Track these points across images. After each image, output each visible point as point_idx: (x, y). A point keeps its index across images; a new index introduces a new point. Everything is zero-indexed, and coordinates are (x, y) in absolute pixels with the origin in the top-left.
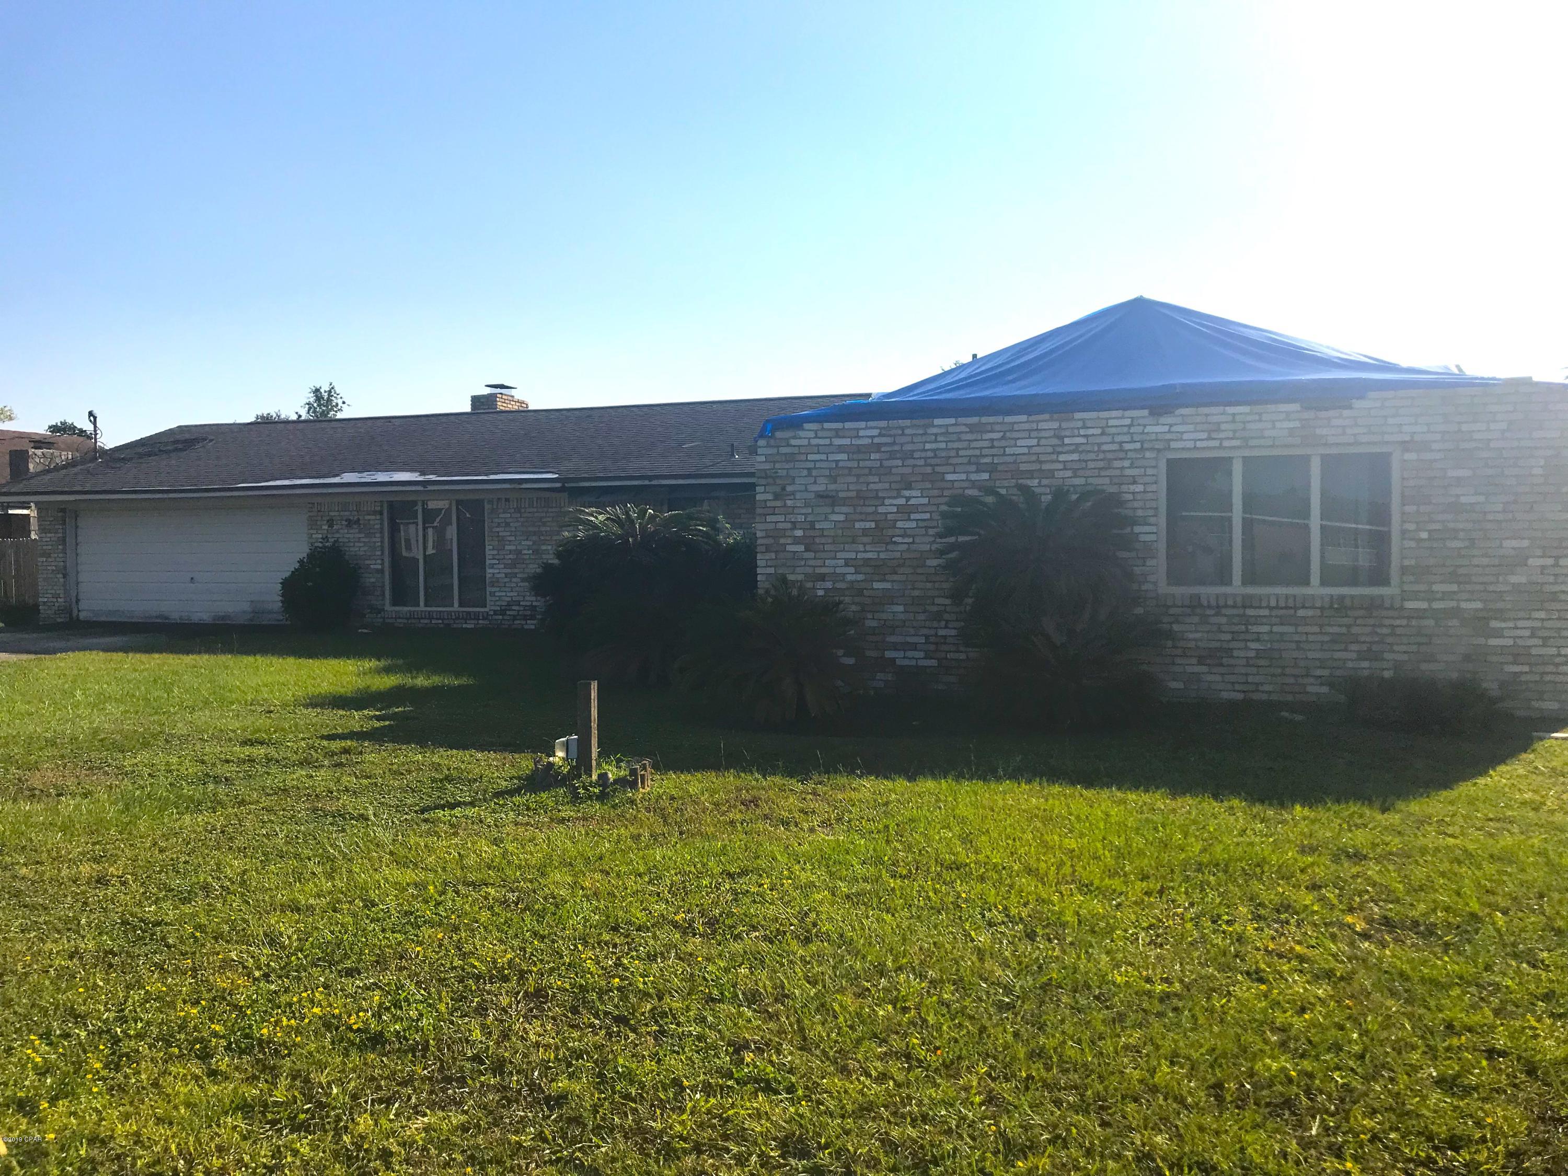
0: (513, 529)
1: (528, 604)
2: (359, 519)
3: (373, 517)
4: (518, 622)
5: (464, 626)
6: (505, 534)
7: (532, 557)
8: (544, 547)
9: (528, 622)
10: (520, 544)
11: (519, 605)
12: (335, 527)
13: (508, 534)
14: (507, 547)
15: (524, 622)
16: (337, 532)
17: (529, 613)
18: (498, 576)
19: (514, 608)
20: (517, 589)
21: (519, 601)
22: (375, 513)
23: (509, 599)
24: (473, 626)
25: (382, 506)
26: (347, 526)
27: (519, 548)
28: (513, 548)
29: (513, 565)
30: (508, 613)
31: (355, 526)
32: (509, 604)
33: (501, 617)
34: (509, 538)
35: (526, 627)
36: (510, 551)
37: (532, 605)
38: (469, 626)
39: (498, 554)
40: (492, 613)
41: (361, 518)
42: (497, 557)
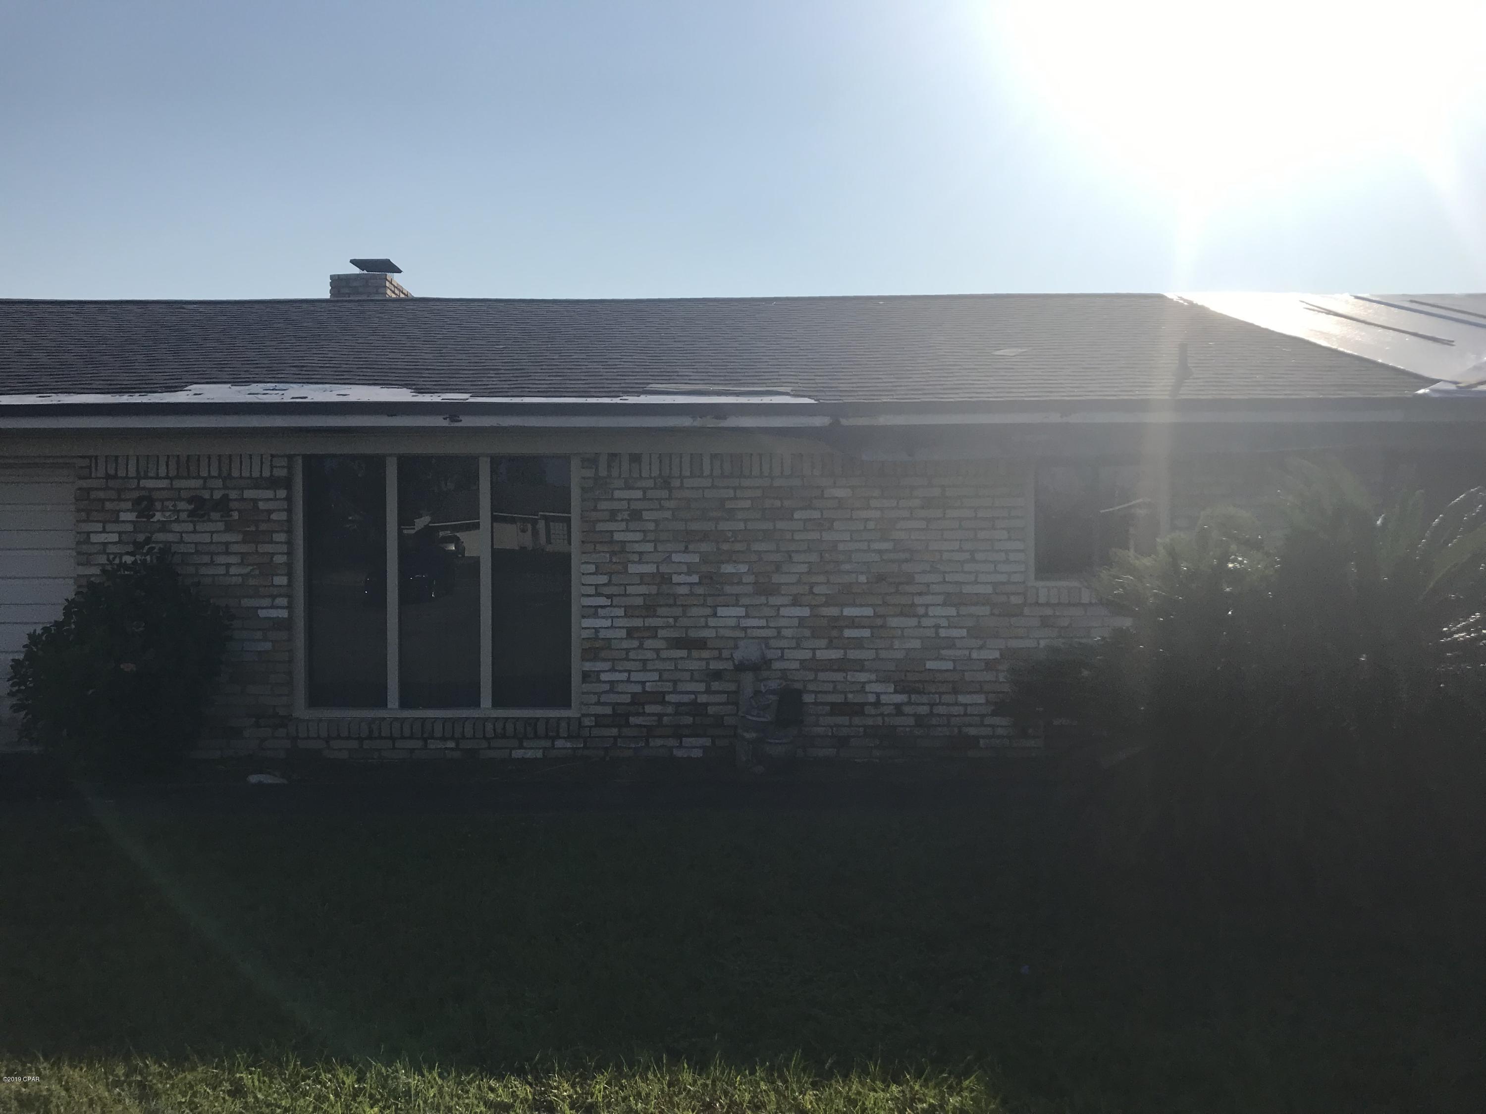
0: (651, 526)
1: (686, 698)
2: (225, 497)
3: (269, 494)
4: (659, 742)
5: (518, 754)
6: (630, 536)
7: (700, 590)
8: (728, 569)
9: (687, 741)
10: (668, 560)
11: (663, 702)
12: (158, 516)
13: (638, 536)
14: (633, 569)
15: (672, 742)
16: (164, 527)
17: (689, 720)
18: (610, 634)
19: (649, 709)
20: (660, 665)
21: (663, 694)
22: (273, 483)
23: (638, 689)
24: (539, 754)
25: (290, 468)
26: (191, 514)
27: (664, 569)
28: (650, 569)
29: (649, 608)
30: (633, 720)
31: (215, 515)
32: (638, 701)
33: (614, 731)
34: (638, 547)
35: (679, 753)
36: (642, 576)
37: (694, 703)
38: (530, 754)
39: (609, 584)
40: (587, 722)
41: (233, 495)
42: (607, 590)
